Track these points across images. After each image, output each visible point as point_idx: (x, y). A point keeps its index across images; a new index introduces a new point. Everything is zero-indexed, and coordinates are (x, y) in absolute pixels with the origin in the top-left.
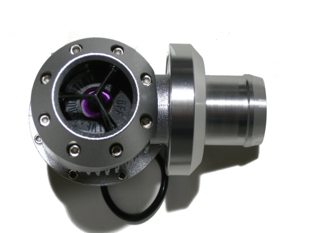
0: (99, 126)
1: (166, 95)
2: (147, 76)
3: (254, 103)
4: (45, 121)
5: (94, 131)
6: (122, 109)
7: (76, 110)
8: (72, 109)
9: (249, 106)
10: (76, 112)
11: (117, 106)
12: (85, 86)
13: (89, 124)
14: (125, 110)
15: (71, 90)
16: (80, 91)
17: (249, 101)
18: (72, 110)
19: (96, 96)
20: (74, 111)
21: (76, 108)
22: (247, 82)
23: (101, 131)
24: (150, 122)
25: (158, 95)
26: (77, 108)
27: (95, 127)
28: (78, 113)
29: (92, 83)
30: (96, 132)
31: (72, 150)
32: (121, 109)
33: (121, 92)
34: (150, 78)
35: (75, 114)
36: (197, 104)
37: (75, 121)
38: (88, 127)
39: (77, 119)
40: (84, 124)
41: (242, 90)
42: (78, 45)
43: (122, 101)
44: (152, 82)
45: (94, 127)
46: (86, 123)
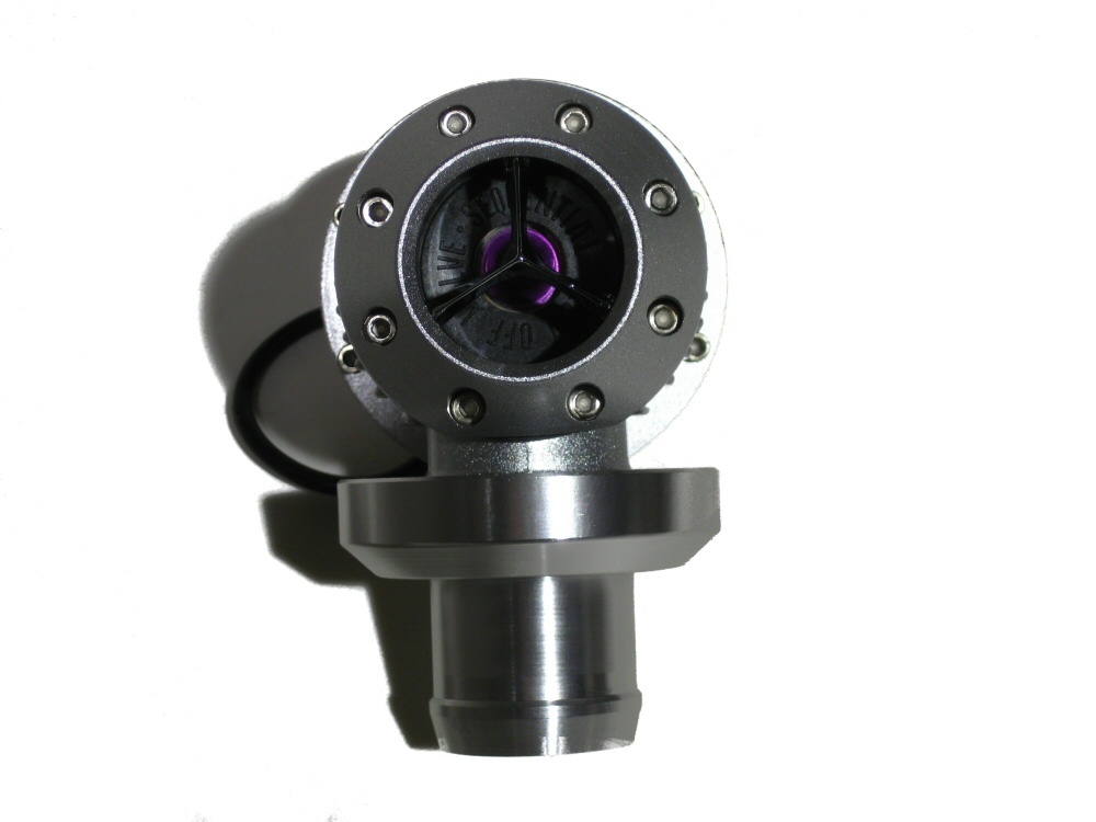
0: (455, 276)
1: (558, 463)
2: (598, 404)
3: (553, 717)
4: (456, 125)
5: (441, 263)
6: (508, 340)
7: (498, 210)
8: (501, 198)
9: (543, 704)
10: (493, 210)
11: (515, 325)
12: (567, 232)
13: (461, 248)
14: (504, 347)
15: (555, 192)
16: (552, 219)
17: (558, 703)
18: (498, 199)
19: (518, 259)
20: (496, 205)
21: (504, 209)
22: (615, 698)
23: (441, 284)
24: (469, 421)
25: (555, 440)
26: (503, 213)
27: (450, 268)
28: (489, 215)
29: (577, 249)
30: (439, 268)
31: (380, 204)
32: (506, 336)
33: (557, 333)
34: (593, 412)
35: (485, 207)
36: (543, 546)
37: (466, 209)
38: (453, 245)
39: (472, 215)
40: (460, 235)
41: (590, 683)
42: (678, 203)
43: (530, 340)
44: (583, 418)
45: (453, 264)
46: (462, 241)
